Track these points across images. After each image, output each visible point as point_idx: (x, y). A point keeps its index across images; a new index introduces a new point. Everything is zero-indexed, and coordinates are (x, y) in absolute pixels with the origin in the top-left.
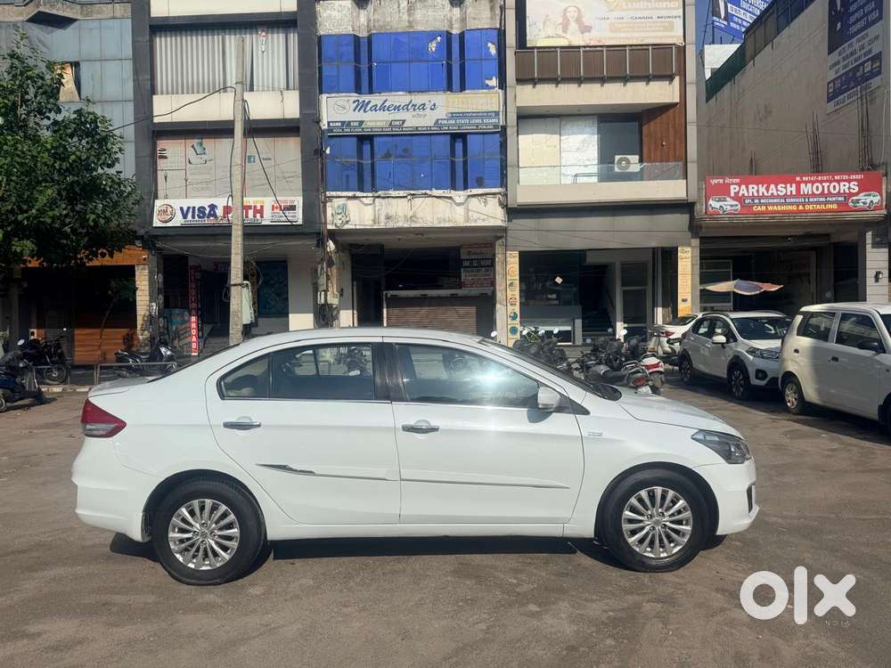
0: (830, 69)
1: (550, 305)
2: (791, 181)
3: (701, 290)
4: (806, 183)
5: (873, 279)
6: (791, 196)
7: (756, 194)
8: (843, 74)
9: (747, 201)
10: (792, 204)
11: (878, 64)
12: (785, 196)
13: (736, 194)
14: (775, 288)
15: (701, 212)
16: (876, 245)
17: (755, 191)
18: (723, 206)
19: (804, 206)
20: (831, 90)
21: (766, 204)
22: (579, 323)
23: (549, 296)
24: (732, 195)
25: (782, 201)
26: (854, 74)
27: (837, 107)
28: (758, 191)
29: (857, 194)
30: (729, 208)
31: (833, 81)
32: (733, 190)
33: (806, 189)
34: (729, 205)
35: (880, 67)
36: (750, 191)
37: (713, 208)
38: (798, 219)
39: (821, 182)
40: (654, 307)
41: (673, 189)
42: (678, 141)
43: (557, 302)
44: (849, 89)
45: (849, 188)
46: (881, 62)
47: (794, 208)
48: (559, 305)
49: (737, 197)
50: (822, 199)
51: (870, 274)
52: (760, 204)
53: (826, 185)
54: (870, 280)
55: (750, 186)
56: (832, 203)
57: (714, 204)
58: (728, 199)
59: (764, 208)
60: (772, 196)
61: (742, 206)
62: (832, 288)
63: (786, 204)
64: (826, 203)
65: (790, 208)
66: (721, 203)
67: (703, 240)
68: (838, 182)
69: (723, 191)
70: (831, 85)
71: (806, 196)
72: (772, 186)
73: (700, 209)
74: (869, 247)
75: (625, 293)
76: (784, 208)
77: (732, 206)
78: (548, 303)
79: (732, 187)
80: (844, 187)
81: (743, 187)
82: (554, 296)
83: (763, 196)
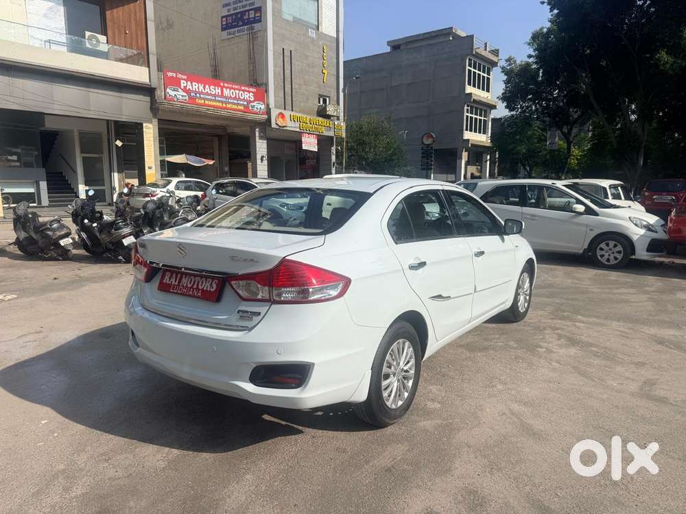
0: (223, 7)
1: (11, 166)
2: (218, 85)
3: (161, 161)
4: (226, 88)
5: (260, 161)
6: (218, 96)
7: (197, 90)
8: (234, 14)
9: (192, 94)
10: (219, 101)
11: (259, 15)
12: (215, 95)
13: (185, 87)
14: (211, 162)
15: (161, 97)
16: (261, 138)
17: (196, 87)
18: (177, 95)
19: (226, 104)
20: (224, 23)
21: (205, 99)
22: (43, 185)
23: (9, 158)
24: (182, 87)
25: (213, 98)
26: (242, 17)
27: (229, 37)
28: (198, 88)
29: (253, 102)
30: (181, 97)
31: (226, 16)
32: (183, 83)
33: (227, 92)
34: (180, 95)
35: (260, 16)
36: (194, 86)
37: (170, 95)
38: (223, 113)
39: (234, 89)
40: (111, 172)
41: (138, 74)
42: (139, 33)
43: (18, 164)
44: (239, 26)
45: (249, 97)
46: (261, 14)
47: (220, 104)
48: (20, 167)
49: (185, 90)
50: (235, 102)
51: (259, 157)
52: (200, 98)
53: (237, 92)
54: (259, 161)
55: (194, 84)
56: (241, 105)
57: (170, 92)
58: (180, 90)
59: (203, 101)
60: (207, 94)
61: (189, 98)
62: (228, 165)
63: (215, 101)
64: (238, 104)
65: (218, 104)
66: (175, 93)
67: (160, 121)
68: (244, 91)
69: (176, 83)
70: (224, 19)
71: (226, 98)
72: (207, 86)
73: (159, 94)
74: (257, 138)
75: (84, 159)
76: (214, 103)
77: (182, 96)
78: (8, 164)
79: (182, 81)
80: (246, 96)
81: (189, 83)
82: (15, 158)
83: (201, 93)
